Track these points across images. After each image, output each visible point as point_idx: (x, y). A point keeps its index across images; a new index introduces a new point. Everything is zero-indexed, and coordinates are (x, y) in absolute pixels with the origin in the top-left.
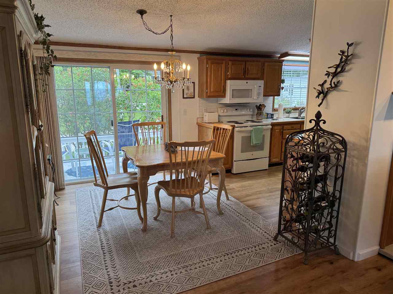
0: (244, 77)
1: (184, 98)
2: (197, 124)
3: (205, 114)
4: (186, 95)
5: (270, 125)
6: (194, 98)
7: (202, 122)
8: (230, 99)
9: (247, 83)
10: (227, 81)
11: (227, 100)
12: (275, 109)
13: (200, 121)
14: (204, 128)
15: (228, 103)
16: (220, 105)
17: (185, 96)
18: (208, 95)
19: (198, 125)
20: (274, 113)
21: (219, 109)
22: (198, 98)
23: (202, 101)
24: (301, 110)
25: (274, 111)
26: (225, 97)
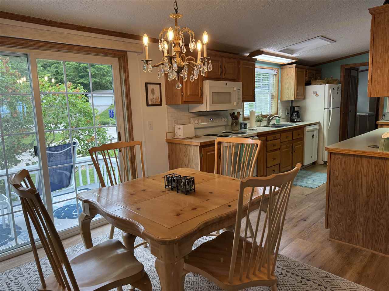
0: (221, 77)
1: (148, 105)
2: (166, 141)
3: (177, 127)
4: (151, 101)
5: (256, 136)
6: (161, 105)
7: (173, 138)
8: (210, 105)
9: (226, 84)
10: (204, 81)
11: (206, 106)
12: (245, 118)
13: (170, 136)
14: (181, 146)
15: (208, 110)
16: (191, 114)
17: (150, 103)
18: (184, 100)
19: (169, 143)
20: (246, 122)
21: (191, 119)
22: (166, 106)
23: (172, 110)
24: (269, 117)
25: (245, 120)
26: (203, 103)
